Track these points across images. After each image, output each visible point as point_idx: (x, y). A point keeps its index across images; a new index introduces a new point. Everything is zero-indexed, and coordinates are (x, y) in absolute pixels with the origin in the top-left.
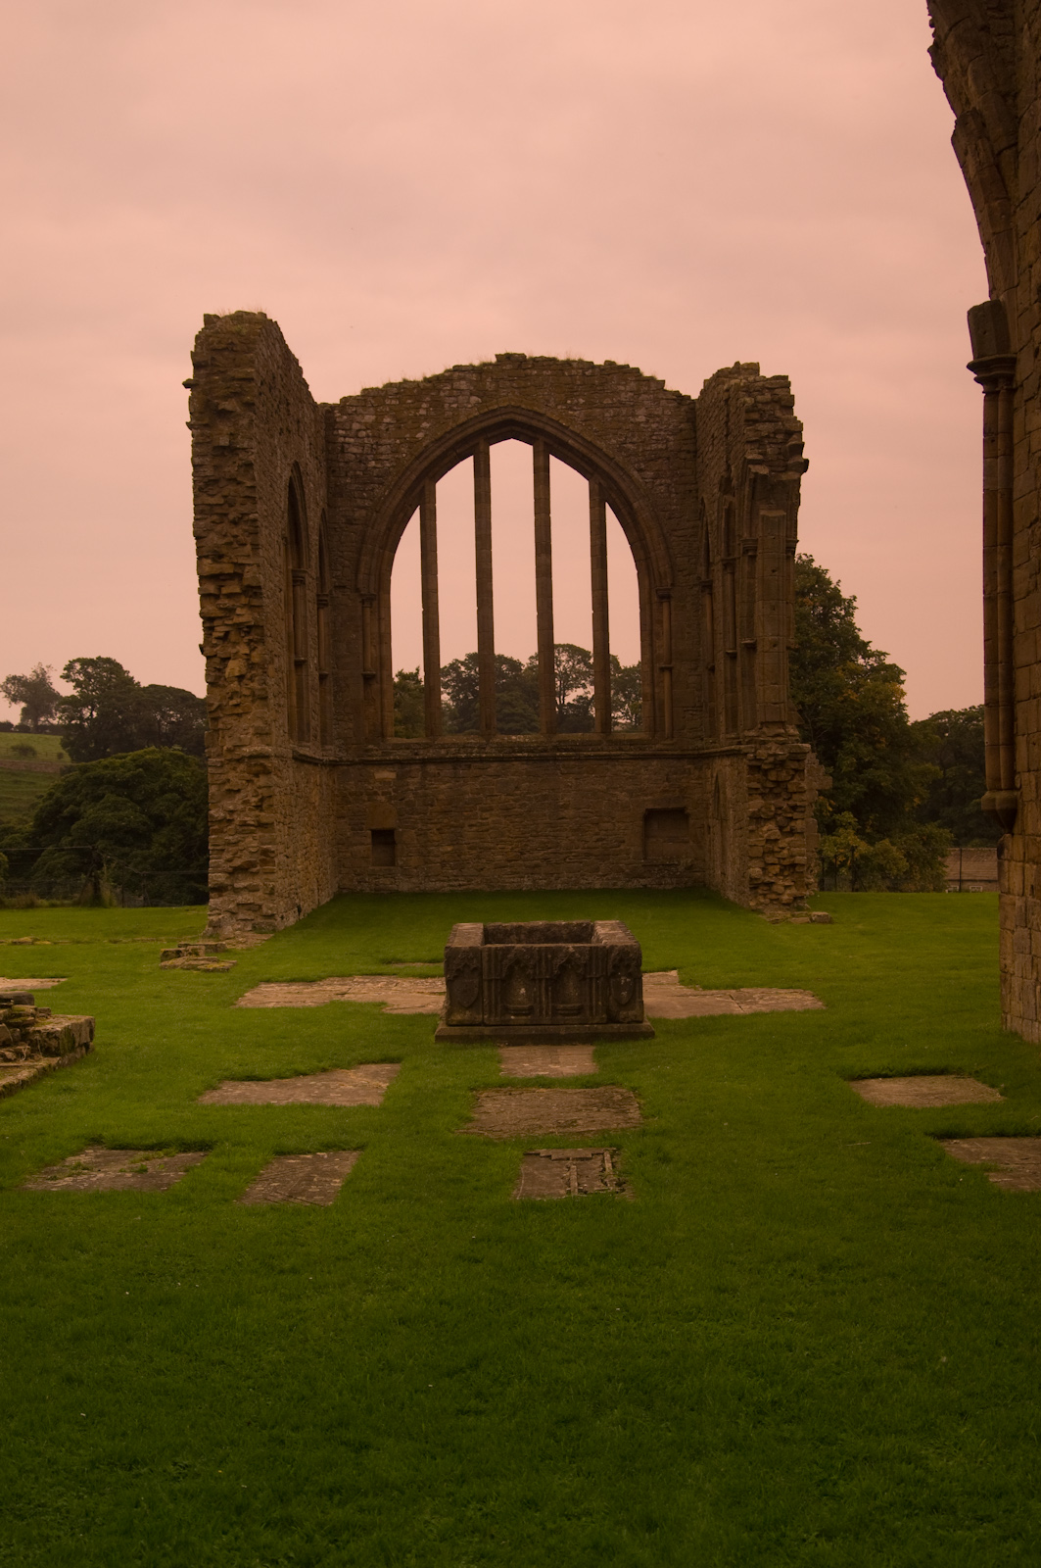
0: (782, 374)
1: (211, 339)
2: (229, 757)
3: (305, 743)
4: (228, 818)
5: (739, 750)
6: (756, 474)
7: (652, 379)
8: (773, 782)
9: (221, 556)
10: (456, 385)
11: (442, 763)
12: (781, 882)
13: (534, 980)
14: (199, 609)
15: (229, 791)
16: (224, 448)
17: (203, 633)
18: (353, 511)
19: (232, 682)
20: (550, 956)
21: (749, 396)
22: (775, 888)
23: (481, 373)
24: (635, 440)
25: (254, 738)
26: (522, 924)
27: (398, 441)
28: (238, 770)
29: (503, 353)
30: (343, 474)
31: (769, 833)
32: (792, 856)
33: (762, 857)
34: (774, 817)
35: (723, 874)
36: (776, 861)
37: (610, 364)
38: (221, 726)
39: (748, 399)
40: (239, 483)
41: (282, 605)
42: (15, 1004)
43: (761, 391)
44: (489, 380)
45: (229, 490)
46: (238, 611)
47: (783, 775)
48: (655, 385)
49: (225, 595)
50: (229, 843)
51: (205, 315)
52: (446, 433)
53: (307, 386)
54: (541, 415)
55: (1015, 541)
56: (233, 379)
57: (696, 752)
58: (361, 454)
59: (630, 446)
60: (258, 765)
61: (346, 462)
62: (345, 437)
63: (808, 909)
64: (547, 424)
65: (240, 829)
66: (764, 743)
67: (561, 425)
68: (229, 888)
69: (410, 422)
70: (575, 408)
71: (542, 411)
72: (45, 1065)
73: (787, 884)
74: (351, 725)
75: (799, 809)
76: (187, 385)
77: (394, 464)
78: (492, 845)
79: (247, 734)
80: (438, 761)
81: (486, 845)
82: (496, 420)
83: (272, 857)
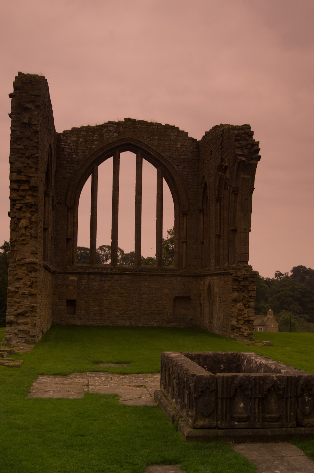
0: (247, 124)
2: (18, 263)
4: (16, 290)
6: (241, 160)
7: (183, 132)
8: (242, 286)
9: (21, 172)
10: (109, 128)
12: (244, 327)
13: (251, 398)
14: (9, 195)
15: (18, 279)
16: (26, 124)
17: (10, 207)
18: (66, 174)
19: (22, 229)
20: (261, 383)
22: (241, 330)
23: (118, 125)
24: (176, 154)
25: (31, 255)
27: (85, 148)
28: (22, 269)
29: (127, 118)
30: (63, 160)
31: (240, 307)
32: (249, 317)
33: (237, 317)
34: (242, 301)
35: (211, 323)
36: (242, 319)
37: (167, 126)
38: (15, 249)
39: (235, 131)
40: (31, 140)
44: (122, 127)
45: (28, 142)
46: (27, 197)
47: (247, 283)
48: (184, 134)
49: (21, 190)
50: (16, 302)
51: (19, 72)
52: (105, 146)
54: (141, 142)
56: (32, 95)
57: (195, 275)
58: (70, 152)
59: (174, 156)
60: (31, 267)
61: (64, 155)
64: (143, 146)
65: (22, 296)
66: (240, 269)
67: (148, 146)
68: (15, 323)
69: (90, 141)
70: (154, 140)
71: (141, 140)
73: (246, 328)
75: (252, 298)
76: (11, 96)
77: (83, 157)
78: (114, 308)
79: (27, 253)
80: (95, 274)
81: (112, 307)
82: (124, 143)
83: (36, 310)
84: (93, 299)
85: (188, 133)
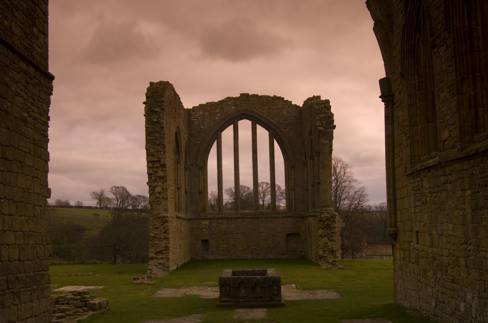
0: (327, 99)
1: (152, 89)
2: (156, 217)
3: (180, 213)
4: (155, 236)
5: (315, 215)
6: (320, 129)
7: (287, 101)
8: (326, 225)
9: (154, 155)
10: (228, 103)
11: (223, 219)
12: (329, 256)
13: (247, 288)
14: (147, 171)
15: (156, 228)
16: (155, 122)
17: (148, 179)
18: (196, 141)
19: (157, 194)
20: (252, 280)
21: (317, 106)
22: (327, 258)
23: (235, 100)
24: (283, 119)
25: (163, 211)
26: (244, 270)
27: (210, 120)
28: (158, 221)
29: (242, 93)
30: (193, 130)
31: (325, 241)
32: (332, 248)
33: (323, 248)
34: (326, 236)
35: (311, 254)
36: (327, 250)
37: (275, 96)
38: (153, 207)
39: (317, 107)
40: (160, 133)
41: (173, 170)
42: (83, 294)
43: (321, 104)
44: (238, 101)
45: (157, 135)
46: (159, 172)
48: (289, 103)
49: (155, 167)
50: (155, 244)
51: (150, 82)
52: (225, 117)
53: (182, 103)
54: (254, 112)
55: (395, 150)
56: (158, 101)
57: (303, 216)
58: (199, 124)
59: (281, 121)
60: (165, 220)
61: (194, 126)
62: (194, 119)
63: (338, 265)
64: (256, 114)
65: (159, 240)
66: (323, 213)
67: (260, 115)
68: (155, 258)
69: (214, 114)
70: (264, 110)
71: (254, 111)
72: (91, 314)
73: (331, 257)
74: (195, 207)
75: (334, 233)
76: (144, 103)
77: (209, 127)
78: (239, 245)
79: (161, 210)
80: (222, 218)
81: (237, 244)
82: (240, 113)
83: (169, 249)
84: (222, 239)
85: (291, 102)
